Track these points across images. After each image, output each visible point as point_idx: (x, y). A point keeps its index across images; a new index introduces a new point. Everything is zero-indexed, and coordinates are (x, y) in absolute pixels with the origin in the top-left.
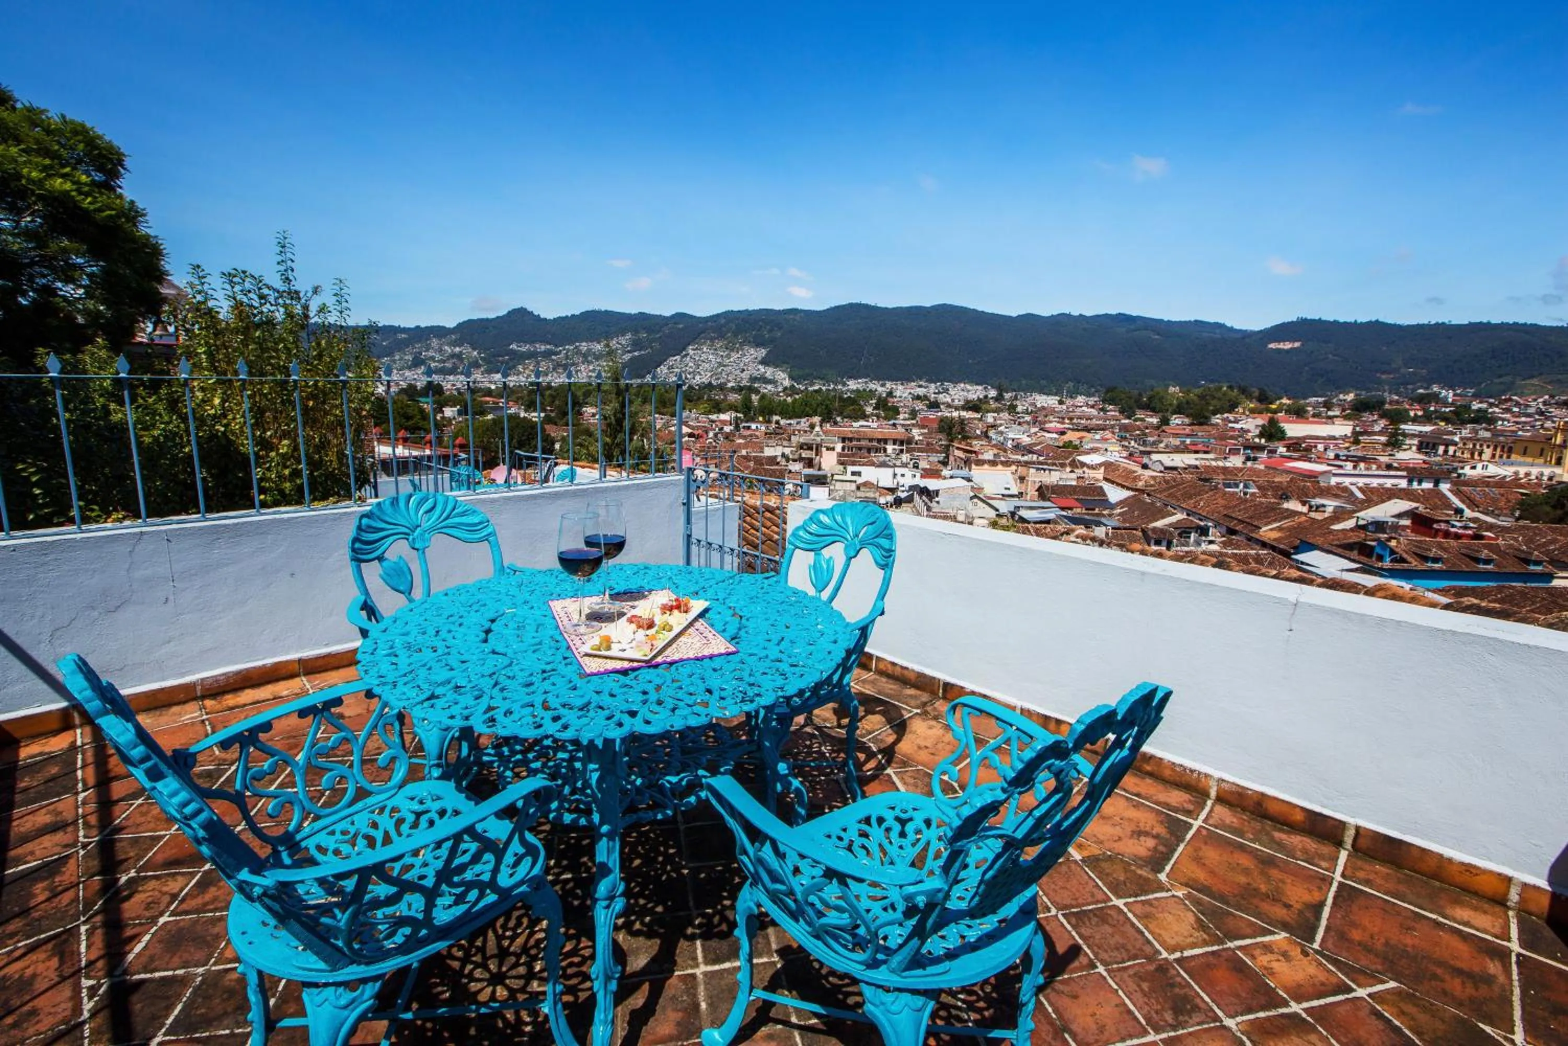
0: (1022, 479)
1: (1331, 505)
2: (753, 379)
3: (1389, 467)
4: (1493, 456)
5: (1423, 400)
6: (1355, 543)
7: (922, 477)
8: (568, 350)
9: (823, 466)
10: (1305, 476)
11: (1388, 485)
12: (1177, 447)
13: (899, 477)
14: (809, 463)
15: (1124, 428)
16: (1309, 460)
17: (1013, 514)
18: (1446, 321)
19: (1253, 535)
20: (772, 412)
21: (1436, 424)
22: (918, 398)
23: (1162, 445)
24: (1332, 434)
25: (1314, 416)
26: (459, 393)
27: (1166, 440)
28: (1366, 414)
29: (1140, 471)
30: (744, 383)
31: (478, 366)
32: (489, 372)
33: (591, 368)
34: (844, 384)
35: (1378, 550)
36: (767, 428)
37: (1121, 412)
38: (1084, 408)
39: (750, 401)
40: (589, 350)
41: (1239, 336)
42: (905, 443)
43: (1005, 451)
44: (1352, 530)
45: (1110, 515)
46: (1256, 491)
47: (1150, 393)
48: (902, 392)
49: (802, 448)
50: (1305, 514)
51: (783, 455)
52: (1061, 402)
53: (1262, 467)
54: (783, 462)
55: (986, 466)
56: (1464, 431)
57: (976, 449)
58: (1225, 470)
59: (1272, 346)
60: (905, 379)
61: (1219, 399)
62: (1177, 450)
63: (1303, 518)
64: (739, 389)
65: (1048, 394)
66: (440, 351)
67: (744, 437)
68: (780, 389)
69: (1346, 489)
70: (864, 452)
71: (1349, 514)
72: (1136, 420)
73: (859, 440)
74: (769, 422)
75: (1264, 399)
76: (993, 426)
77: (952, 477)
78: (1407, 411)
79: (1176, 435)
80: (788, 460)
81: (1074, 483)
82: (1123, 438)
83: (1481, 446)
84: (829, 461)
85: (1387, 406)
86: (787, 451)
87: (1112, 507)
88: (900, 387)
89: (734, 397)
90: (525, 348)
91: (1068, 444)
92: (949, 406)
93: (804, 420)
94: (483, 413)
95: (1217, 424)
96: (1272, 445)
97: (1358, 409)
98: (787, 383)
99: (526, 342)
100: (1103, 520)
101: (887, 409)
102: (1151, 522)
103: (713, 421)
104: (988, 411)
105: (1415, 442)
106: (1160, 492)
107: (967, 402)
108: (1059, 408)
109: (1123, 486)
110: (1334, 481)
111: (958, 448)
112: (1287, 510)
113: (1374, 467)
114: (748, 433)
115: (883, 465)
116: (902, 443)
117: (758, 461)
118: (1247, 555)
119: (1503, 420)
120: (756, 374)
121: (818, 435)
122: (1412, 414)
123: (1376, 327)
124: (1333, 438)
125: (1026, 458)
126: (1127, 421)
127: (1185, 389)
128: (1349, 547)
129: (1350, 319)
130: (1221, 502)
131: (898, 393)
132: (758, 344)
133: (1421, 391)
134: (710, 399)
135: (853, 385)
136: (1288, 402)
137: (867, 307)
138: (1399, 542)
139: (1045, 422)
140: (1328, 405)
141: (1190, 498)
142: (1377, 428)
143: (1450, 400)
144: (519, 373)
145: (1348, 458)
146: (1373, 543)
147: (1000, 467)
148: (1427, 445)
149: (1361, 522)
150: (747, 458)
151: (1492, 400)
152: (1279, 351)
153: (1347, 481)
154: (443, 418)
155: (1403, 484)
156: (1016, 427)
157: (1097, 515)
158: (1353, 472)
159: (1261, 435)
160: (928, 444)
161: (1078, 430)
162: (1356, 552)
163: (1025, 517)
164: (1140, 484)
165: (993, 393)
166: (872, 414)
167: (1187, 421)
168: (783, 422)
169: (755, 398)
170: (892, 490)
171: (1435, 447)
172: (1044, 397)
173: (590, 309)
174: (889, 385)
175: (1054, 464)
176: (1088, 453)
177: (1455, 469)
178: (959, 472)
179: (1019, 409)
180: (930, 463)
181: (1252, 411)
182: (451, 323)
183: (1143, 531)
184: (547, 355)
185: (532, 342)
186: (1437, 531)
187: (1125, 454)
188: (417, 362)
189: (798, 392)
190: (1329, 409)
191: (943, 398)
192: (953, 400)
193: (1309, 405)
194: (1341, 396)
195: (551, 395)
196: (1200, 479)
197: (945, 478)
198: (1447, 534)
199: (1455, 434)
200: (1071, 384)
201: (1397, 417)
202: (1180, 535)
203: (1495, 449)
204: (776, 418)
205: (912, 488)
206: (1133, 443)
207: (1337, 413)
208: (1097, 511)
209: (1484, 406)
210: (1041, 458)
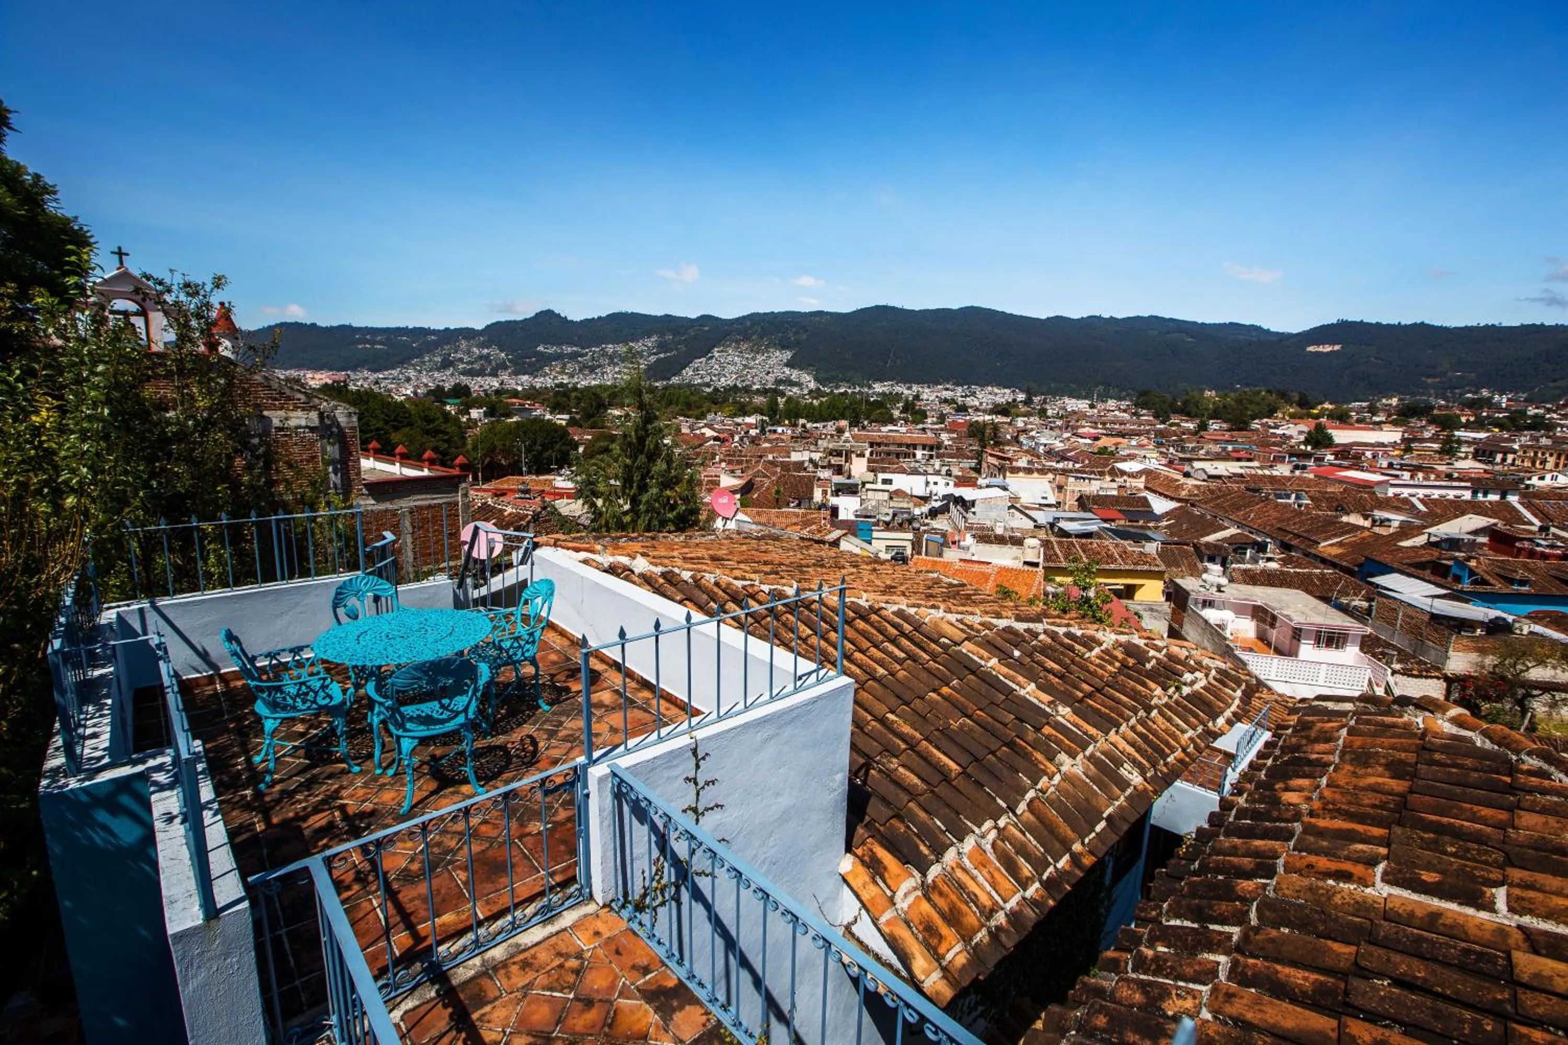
0: (1060, 488)
1: (1396, 519)
2: (778, 382)
3: (1449, 477)
4: (1557, 465)
5: (1474, 405)
6: (1428, 562)
7: (956, 485)
8: (594, 352)
9: (853, 473)
10: (1359, 486)
11: (1451, 497)
12: (1218, 454)
13: (932, 486)
14: (839, 470)
15: (1160, 433)
16: (1362, 469)
17: (1052, 525)
18: (1496, 323)
19: (1313, 551)
20: (798, 416)
21: (1488, 431)
22: (946, 401)
23: (1202, 452)
24: (1381, 440)
25: (1358, 421)
26: (486, 394)
27: (1206, 447)
28: (1413, 420)
29: (1183, 480)
30: (769, 386)
31: (505, 368)
32: (516, 373)
33: (617, 369)
34: (870, 387)
35: (1456, 570)
36: (793, 432)
37: (1156, 416)
38: (1117, 413)
39: (777, 404)
40: (615, 352)
41: (1275, 339)
42: (934, 448)
43: (1038, 457)
44: (1422, 546)
45: (1156, 528)
46: (1309, 502)
47: (1185, 397)
48: (929, 395)
49: (831, 454)
50: (1368, 529)
51: (811, 461)
52: (1092, 406)
53: (1311, 476)
54: (811, 468)
55: (1021, 474)
56: (1523, 439)
57: (1009, 455)
58: (1272, 479)
59: (1311, 349)
60: (932, 381)
61: (1258, 404)
62: (1218, 457)
63: (1366, 534)
64: (764, 392)
65: (1078, 397)
66: (469, 352)
67: (769, 441)
68: (806, 392)
69: (1406, 501)
70: (893, 457)
71: (1419, 531)
72: (1172, 425)
73: (886, 445)
74: (795, 425)
75: (1305, 404)
76: (1025, 431)
77: (988, 486)
78: (1458, 417)
79: (1216, 441)
80: (816, 465)
81: (1115, 493)
82: (1160, 445)
83: (1543, 454)
84: (859, 468)
85: (1435, 412)
86: (816, 456)
87: (1158, 518)
88: (927, 390)
89: (759, 400)
90: (552, 350)
91: (1103, 451)
92: (977, 410)
93: (830, 423)
94: (509, 415)
95: (1257, 430)
96: (1319, 453)
97: (1403, 416)
98: (812, 385)
99: (553, 344)
100: (1149, 533)
101: (913, 411)
102: (1203, 536)
103: (739, 425)
104: (1018, 416)
105: (1471, 449)
106: (1206, 503)
107: (996, 406)
108: (1090, 412)
109: (1166, 496)
110: (1391, 492)
111: (991, 455)
112: (1348, 524)
113: (1433, 477)
114: (775, 436)
115: (915, 472)
116: (931, 449)
117: (786, 466)
118: (1311, 574)
119: (1562, 426)
120: (781, 376)
121: (846, 441)
122: (1463, 419)
123: (1421, 329)
124: (1382, 445)
125: (1060, 465)
126: (1162, 426)
127: (1221, 393)
128: (1421, 566)
129: (1394, 321)
130: (1275, 514)
131: (925, 396)
132: (783, 347)
133: (1469, 395)
134: (735, 402)
135: (878, 388)
136: (1330, 407)
137: (893, 309)
138: (1479, 562)
139: (1078, 427)
140: (1373, 411)
141: (1239, 509)
142: (1427, 435)
143: (1504, 405)
144: (546, 375)
145: (1402, 468)
146: (1449, 563)
147: (1036, 475)
148: (1483, 453)
149: (1433, 539)
150: (773, 463)
151: (1549, 406)
152: (1317, 354)
153: (1405, 492)
154: (469, 420)
155: (1467, 495)
156: (1047, 431)
157: (1142, 527)
158: (1412, 482)
159: (1306, 442)
160: (958, 449)
161: (1112, 435)
162: (1428, 571)
163: (1066, 529)
164: (1183, 494)
165: (1021, 397)
166: (900, 418)
167: (1225, 426)
168: (809, 425)
169: (781, 401)
170: (925, 499)
171: (1492, 454)
172: (1074, 401)
173: (616, 311)
174: (915, 388)
175: (1093, 472)
176: (1125, 460)
177: (1522, 480)
178: (994, 481)
179: (1050, 413)
180: (962, 469)
181: (1292, 416)
182: (479, 325)
183: (1195, 546)
184: (574, 356)
185: (559, 344)
186: (1520, 550)
187: (1164, 461)
188: (446, 364)
189: (824, 394)
190: (1374, 415)
191: (971, 402)
192: (981, 404)
193: (1352, 410)
194: (1384, 401)
195: (576, 397)
196: (1248, 489)
197: (981, 487)
198: (1532, 554)
199: (1514, 441)
200: (1101, 388)
201: (1448, 423)
202: (1235, 551)
203: (1559, 457)
204: (802, 421)
205: (945, 497)
206: (1171, 450)
207: (1384, 419)
208: (1141, 523)
209: (1541, 411)
210: (1077, 466)
